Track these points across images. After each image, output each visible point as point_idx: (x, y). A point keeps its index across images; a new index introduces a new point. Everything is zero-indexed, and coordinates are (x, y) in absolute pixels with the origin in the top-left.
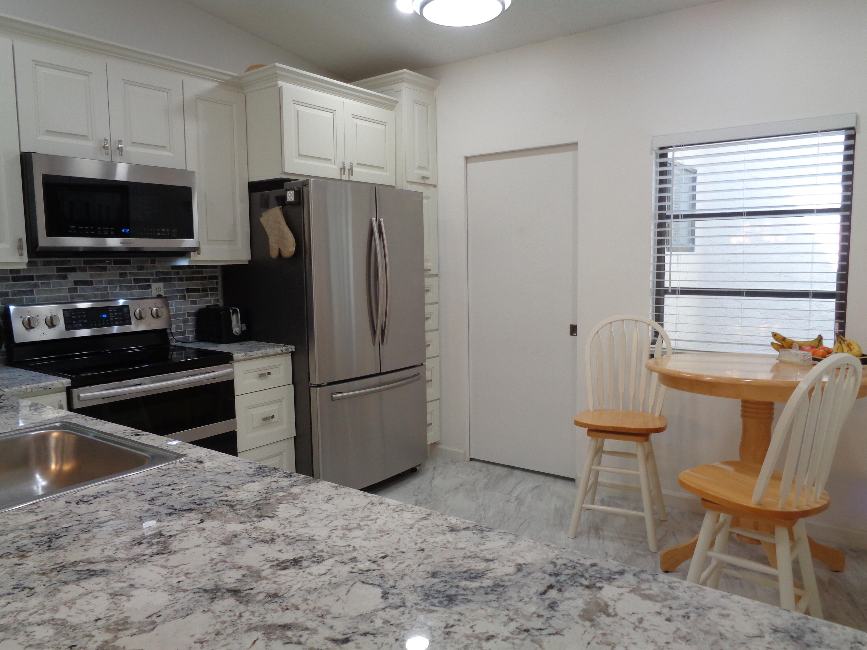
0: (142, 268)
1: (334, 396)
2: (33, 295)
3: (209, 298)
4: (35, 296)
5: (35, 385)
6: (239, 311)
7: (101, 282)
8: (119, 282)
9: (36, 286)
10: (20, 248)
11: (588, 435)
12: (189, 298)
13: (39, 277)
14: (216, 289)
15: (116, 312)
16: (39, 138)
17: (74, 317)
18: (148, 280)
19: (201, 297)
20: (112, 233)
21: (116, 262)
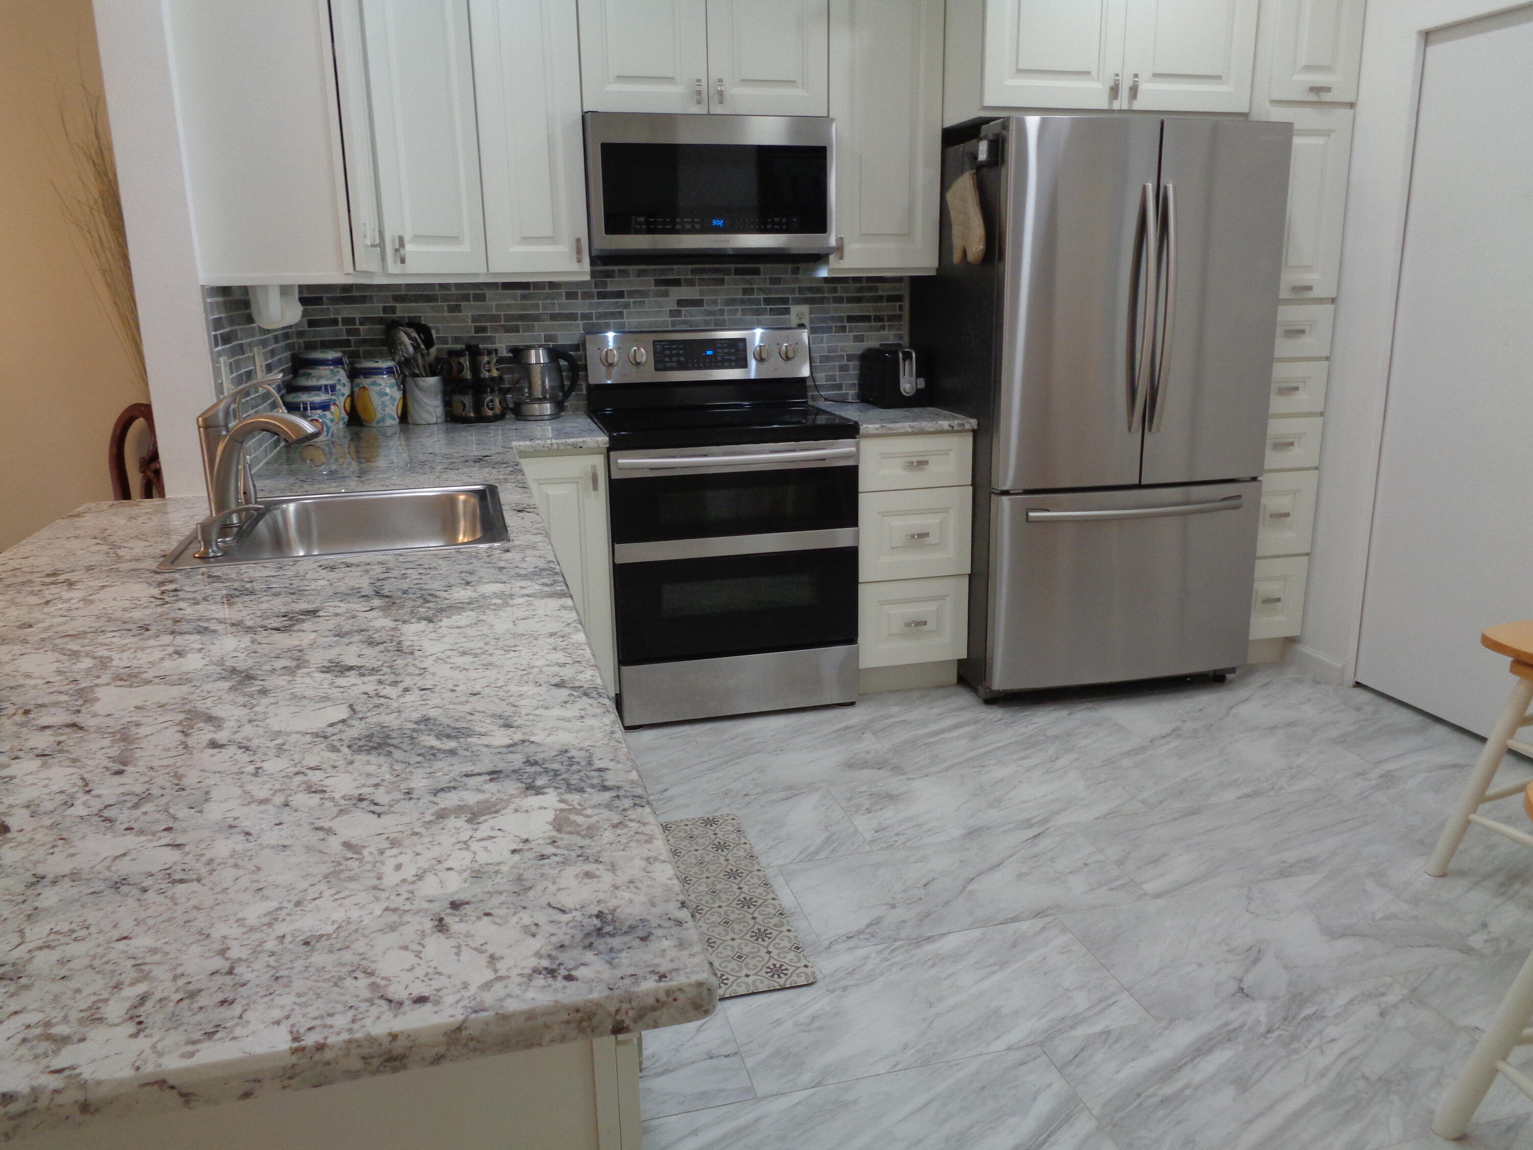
0: (776, 281)
1: (1031, 514)
2: (623, 318)
3: (886, 332)
4: (625, 320)
5: (563, 441)
6: (914, 355)
7: (714, 302)
8: (743, 302)
9: (627, 306)
10: (579, 251)
11: (1513, 670)
12: (850, 331)
13: (632, 294)
14: (900, 318)
15: (725, 348)
16: (607, 89)
17: (667, 352)
18: (785, 301)
19: (871, 329)
20: (697, 226)
21: (738, 272)
